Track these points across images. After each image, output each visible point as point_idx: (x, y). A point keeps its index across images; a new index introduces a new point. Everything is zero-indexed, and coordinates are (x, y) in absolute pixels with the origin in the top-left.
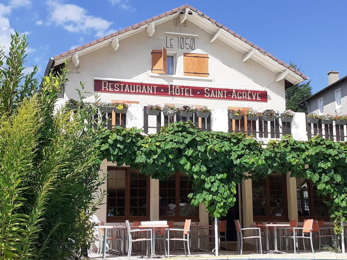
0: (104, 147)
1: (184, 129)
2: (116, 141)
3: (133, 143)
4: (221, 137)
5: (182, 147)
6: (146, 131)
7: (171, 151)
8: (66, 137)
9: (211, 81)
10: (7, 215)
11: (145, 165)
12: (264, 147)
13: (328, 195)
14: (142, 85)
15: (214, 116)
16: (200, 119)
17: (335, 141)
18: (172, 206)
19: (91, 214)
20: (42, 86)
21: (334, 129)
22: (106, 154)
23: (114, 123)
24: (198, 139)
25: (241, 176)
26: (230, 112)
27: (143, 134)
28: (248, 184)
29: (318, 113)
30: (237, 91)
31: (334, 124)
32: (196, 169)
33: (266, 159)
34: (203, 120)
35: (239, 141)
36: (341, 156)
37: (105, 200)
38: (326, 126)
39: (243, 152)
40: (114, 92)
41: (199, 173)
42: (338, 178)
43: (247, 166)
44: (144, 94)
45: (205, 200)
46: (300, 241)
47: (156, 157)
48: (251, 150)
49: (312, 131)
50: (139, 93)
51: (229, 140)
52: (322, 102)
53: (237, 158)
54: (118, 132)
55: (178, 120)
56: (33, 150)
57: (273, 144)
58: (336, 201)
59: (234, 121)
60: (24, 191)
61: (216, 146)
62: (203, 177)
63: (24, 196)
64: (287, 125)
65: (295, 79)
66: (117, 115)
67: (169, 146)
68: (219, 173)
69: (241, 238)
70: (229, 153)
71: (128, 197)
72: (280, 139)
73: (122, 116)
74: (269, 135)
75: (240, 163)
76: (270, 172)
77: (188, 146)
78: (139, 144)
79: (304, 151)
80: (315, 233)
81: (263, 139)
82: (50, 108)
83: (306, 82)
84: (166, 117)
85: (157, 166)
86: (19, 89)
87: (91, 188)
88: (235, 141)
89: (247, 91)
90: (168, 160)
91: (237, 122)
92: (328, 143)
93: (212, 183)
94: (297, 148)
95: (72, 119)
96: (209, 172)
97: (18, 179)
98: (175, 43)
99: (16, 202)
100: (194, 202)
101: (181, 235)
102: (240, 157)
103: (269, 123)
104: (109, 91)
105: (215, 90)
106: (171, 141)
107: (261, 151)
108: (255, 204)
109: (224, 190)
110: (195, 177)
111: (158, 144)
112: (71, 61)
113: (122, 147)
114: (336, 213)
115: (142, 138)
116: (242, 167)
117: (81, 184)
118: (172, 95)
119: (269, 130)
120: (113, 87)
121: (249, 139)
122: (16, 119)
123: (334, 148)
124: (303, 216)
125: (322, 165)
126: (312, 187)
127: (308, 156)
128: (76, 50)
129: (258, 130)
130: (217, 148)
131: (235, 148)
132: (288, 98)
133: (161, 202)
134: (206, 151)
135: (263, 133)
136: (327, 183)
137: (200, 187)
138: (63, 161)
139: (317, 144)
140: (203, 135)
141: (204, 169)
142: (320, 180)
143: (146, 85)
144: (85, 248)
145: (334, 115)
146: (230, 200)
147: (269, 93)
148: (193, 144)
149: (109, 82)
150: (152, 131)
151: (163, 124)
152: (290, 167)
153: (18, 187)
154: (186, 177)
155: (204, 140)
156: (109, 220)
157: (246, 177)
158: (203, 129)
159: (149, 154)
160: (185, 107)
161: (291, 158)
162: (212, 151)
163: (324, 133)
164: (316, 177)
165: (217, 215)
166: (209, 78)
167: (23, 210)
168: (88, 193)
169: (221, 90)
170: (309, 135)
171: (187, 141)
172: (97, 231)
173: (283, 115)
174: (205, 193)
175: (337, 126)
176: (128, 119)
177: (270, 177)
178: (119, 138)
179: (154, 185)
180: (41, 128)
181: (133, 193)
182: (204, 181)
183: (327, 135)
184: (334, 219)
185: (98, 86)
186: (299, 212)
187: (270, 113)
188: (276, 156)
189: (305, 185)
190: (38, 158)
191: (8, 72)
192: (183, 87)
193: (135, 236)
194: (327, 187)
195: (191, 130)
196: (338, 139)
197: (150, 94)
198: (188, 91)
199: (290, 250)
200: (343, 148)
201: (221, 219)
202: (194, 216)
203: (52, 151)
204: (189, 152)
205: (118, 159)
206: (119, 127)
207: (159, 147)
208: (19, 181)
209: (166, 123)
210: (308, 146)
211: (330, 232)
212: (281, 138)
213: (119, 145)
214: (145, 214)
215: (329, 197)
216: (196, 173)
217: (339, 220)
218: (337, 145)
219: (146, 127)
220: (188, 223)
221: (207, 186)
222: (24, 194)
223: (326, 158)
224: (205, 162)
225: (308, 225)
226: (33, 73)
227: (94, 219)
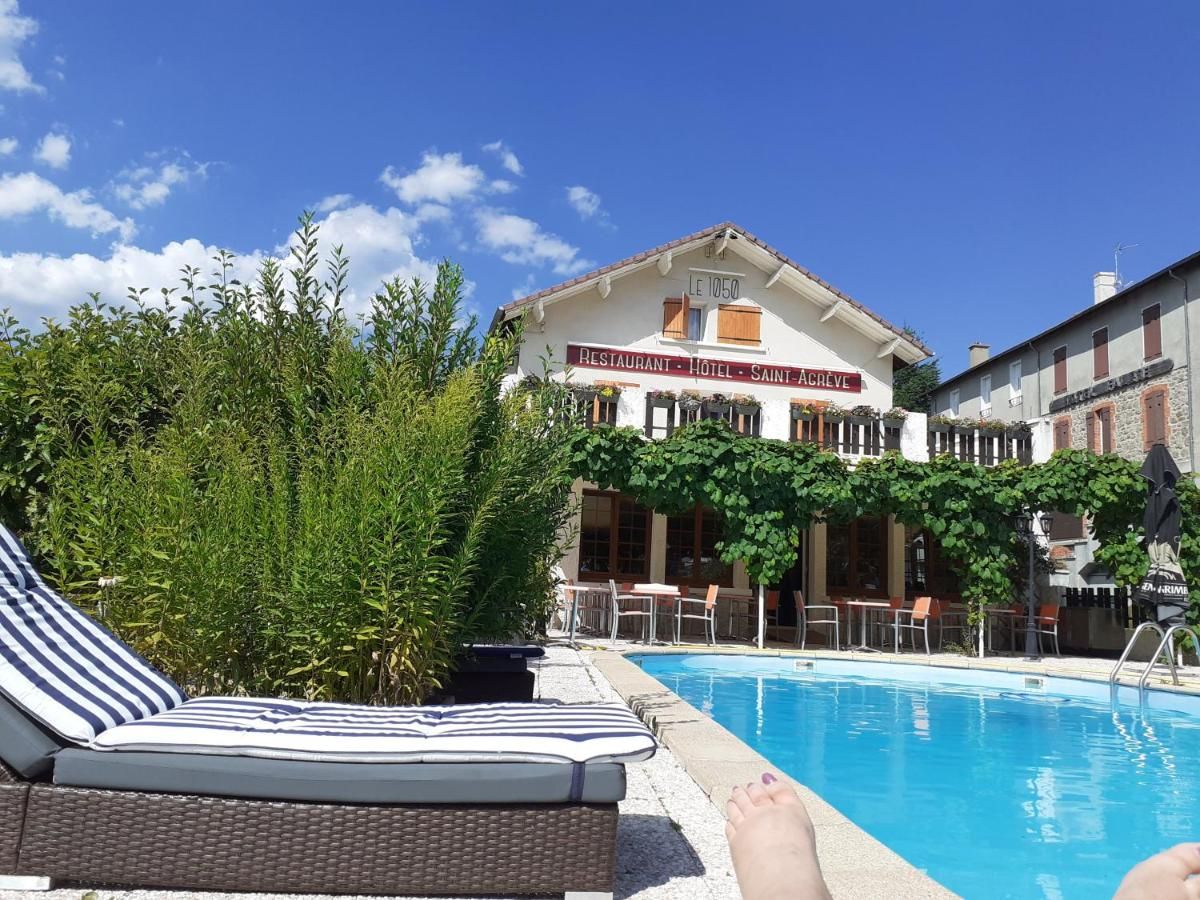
0: (579, 457)
1: (714, 433)
2: (598, 447)
3: (626, 453)
4: (775, 448)
5: (708, 462)
6: (649, 433)
7: (689, 469)
8: (518, 436)
9: (764, 353)
10: (420, 556)
11: (644, 490)
12: (851, 469)
13: (961, 557)
14: (645, 356)
15: (765, 413)
16: (741, 418)
17: (977, 464)
18: (688, 562)
19: (553, 563)
20: (483, 350)
21: (977, 444)
22: (580, 469)
23: (596, 417)
24: (736, 450)
25: (810, 517)
26: (795, 407)
27: (643, 438)
28: (820, 531)
29: (950, 415)
30: (808, 372)
31: (976, 435)
32: (730, 501)
33: (854, 489)
34: (747, 419)
35: (808, 456)
36: (986, 490)
37: (577, 541)
38: (962, 437)
39: (813, 475)
40: (599, 367)
41: (735, 508)
42: (980, 529)
43: (819, 499)
44: (648, 371)
45: (743, 553)
46: (906, 633)
47: (663, 477)
48: (828, 473)
49: (938, 445)
50: (639, 370)
51: (791, 455)
52: (957, 396)
53: (802, 487)
54: (603, 432)
55: (704, 417)
56: (465, 453)
57: (867, 465)
58: (974, 567)
59: (800, 423)
60: (449, 520)
61: (766, 462)
62: (741, 515)
63: (449, 527)
64: (894, 434)
65: (912, 354)
66: (602, 405)
67: (685, 461)
68: (771, 509)
69: (804, 622)
70: (788, 476)
71: (614, 543)
72: (879, 458)
73: (610, 406)
74: (861, 449)
75: (808, 495)
76: (859, 512)
77: (719, 462)
78: (636, 454)
79: (920, 478)
80: (932, 619)
81: (851, 456)
82: (495, 387)
83: (930, 361)
84: (683, 412)
85: (665, 492)
86: (447, 353)
87: (556, 521)
88: (801, 456)
89: (826, 373)
90: (684, 483)
91: (805, 424)
92: (964, 466)
93: (757, 526)
94: (909, 474)
95: (529, 405)
96: (753, 508)
97: (440, 498)
98: (705, 287)
99: (436, 536)
100: (726, 558)
101: (700, 609)
102: (808, 484)
103: (862, 428)
104: (590, 366)
105: (770, 369)
106: (691, 451)
107: (845, 475)
108: (831, 565)
109: (777, 539)
110: (729, 514)
111: (667, 456)
112: (531, 313)
113: (607, 458)
114: (973, 589)
115: (642, 444)
116: (811, 502)
117: (538, 514)
118: (695, 375)
119: (861, 441)
120: (597, 358)
121: (825, 455)
122: (440, 401)
123: (974, 477)
124: (913, 591)
125: (953, 505)
126: (932, 542)
127: (928, 488)
128: (541, 296)
129: (841, 439)
130: (768, 467)
131: (800, 469)
132: (896, 387)
133: (670, 554)
134: (749, 472)
135: (851, 445)
136: (959, 536)
137: (736, 532)
138: (512, 475)
139: (945, 468)
140: (746, 444)
141: (744, 502)
142: (947, 530)
143: (653, 357)
144: (543, 621)
145: (977, 419)
146: (787, 557)
147: (866, 377)
148: (728, 458)
149: (592, 349)
150: (660, 435)
151: (677, 423)
152: (896, 504)
153: (439, 513)
154: (713, 514)
155: (747, 453)
156: (583, 578)
157: (818, 520)
158: (746, 434)
159: (651, 472)
160: (717, 396)
161: (899, 490)
162: (760, 471)
163: (957, 449)
164: (940, 525)
165: (763, 581)
166: (761, 348)
167: (445, 551)
168: (550, 530)
169: (780, 369)
170: (932, 451)
171: (716, 454)
172: (563, 593)
173: (887, 416)
174: (744, 542)
175: (982, 439)
176: (619, 411)
177: (860, 521)
178: (603, 443)
179: (659, 523)
180: (479, 418)
181: (623, 535)
182: (743, 523)
183: (962, 454)
184: (967, 599)
185: (574, 356)
186: (907, 584)
187: (864, 413)
188: (871, 486)
189: (921, 538)
190: (472, 467)
191: (431, 326)
192: (716, 362)
193: (625, 606)
194: (959, 544)
195: (726, 435)
196: (982, 462)
197: (658, 372)
198: (723, 370)
199: (888, 647)
200: (990, 476)
201: (770, 588)
202: (725, 578)
203: (496, 457)
204: (721, 472)
205: (601, 477)
206: (604, 425)
207: (669, 461)
208: (443, 502)
209: (683, 420)
210: (928, 470)
211: (960, 621)
212: (882, 455)
213: (603, 455)
214: (642, 572)
215: (961, 561)
216: (733, 508)
217: (976, 600)
218: (981, 471)
219: (649, 426)
220: (713, 591)
221: (749, 531)
222: (448, 524)
223: (959, 492)
224: (747, 490)
225: (922, 607)
226: (469, 329)
227: (557, 572)
